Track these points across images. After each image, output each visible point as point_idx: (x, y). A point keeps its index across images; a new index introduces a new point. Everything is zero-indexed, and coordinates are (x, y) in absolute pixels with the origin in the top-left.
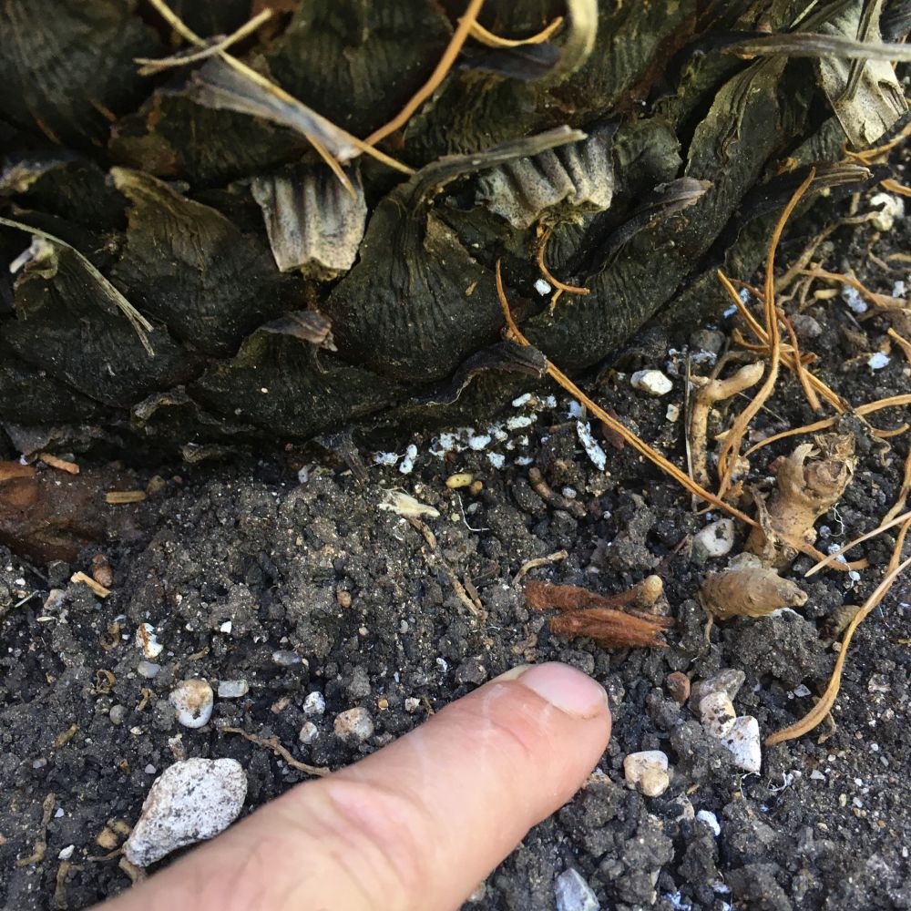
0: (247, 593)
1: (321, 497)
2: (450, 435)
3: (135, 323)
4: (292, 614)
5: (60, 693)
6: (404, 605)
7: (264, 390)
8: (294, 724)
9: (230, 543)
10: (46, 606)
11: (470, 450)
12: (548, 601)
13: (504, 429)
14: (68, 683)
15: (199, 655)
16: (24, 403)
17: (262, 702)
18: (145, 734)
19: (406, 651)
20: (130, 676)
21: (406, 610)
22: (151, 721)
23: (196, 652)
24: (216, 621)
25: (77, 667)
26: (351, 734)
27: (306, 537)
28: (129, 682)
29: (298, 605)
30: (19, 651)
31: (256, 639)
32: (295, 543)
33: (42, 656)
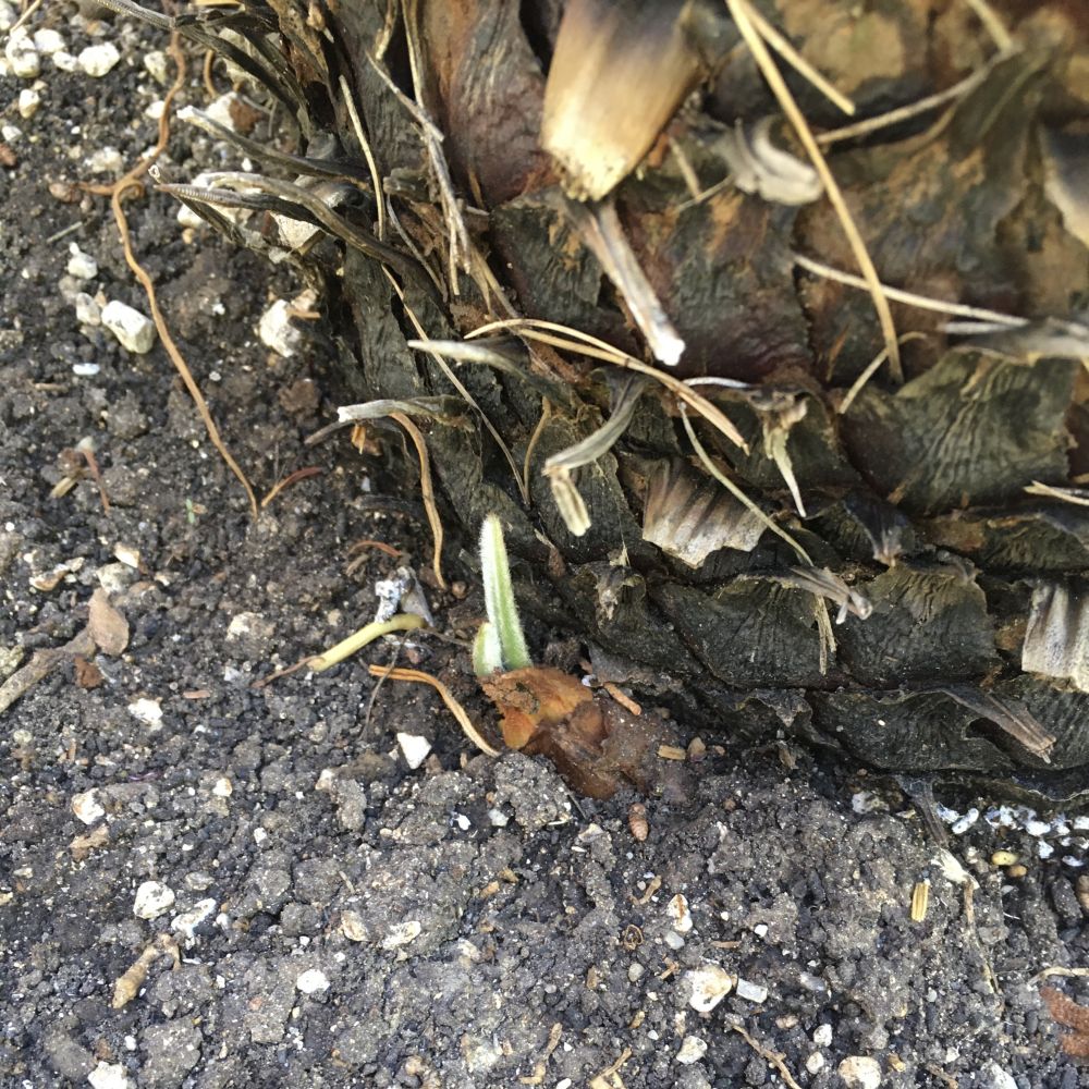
0: (793, 907)
1: (889, 840)
2: (1010, 809)
3: (823, 642)
4: (835, 945)
5: (585, 930)
6: (934, 973)
7: (882, 723)
8: (799, 1046)
9: (784, 849)
10: (581, 836)
11: (1024, 831)
12: (1066, 1016)
13: (1068, 826)
14: (594, 923)
15: (725, 945)
16: (630, 641)
17: (772, 1013)
18: (659, 1001)
19: (927, 1021)
20: (658, 941)
21: (936, 979)
22: (669, 993)
23: (721, 940)
24: (754, 921)
25: (606, 912)
26: (858, 1081)
27: (862, 872)
28: (656, 946)
29: (842, 937)
30: (537, 867)
31: (785, 952)
32: (851, 875)
33: (566, 883)
